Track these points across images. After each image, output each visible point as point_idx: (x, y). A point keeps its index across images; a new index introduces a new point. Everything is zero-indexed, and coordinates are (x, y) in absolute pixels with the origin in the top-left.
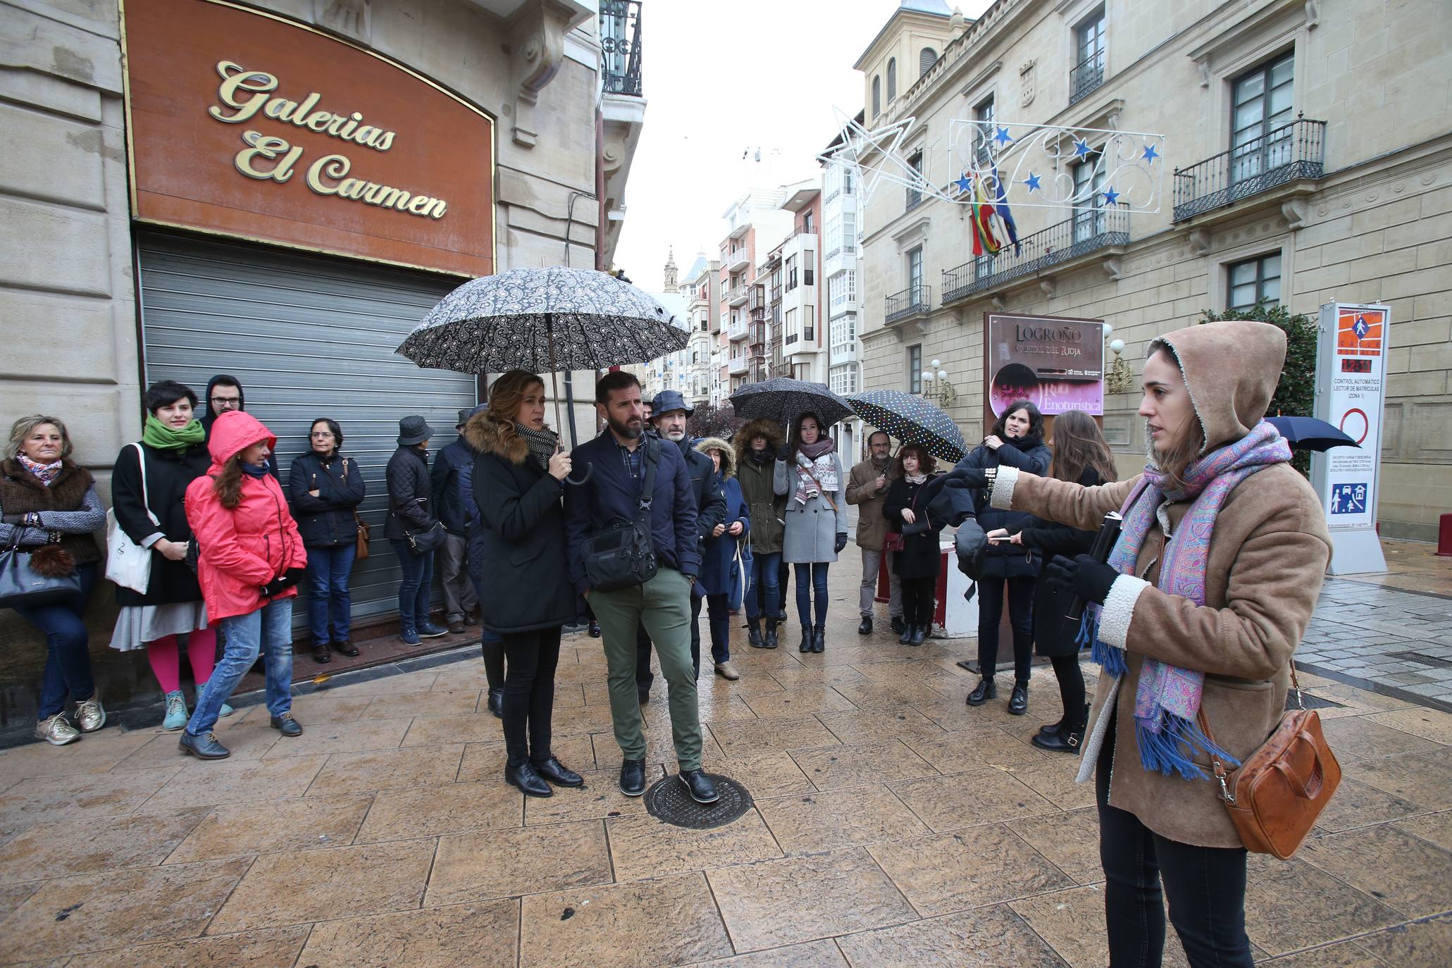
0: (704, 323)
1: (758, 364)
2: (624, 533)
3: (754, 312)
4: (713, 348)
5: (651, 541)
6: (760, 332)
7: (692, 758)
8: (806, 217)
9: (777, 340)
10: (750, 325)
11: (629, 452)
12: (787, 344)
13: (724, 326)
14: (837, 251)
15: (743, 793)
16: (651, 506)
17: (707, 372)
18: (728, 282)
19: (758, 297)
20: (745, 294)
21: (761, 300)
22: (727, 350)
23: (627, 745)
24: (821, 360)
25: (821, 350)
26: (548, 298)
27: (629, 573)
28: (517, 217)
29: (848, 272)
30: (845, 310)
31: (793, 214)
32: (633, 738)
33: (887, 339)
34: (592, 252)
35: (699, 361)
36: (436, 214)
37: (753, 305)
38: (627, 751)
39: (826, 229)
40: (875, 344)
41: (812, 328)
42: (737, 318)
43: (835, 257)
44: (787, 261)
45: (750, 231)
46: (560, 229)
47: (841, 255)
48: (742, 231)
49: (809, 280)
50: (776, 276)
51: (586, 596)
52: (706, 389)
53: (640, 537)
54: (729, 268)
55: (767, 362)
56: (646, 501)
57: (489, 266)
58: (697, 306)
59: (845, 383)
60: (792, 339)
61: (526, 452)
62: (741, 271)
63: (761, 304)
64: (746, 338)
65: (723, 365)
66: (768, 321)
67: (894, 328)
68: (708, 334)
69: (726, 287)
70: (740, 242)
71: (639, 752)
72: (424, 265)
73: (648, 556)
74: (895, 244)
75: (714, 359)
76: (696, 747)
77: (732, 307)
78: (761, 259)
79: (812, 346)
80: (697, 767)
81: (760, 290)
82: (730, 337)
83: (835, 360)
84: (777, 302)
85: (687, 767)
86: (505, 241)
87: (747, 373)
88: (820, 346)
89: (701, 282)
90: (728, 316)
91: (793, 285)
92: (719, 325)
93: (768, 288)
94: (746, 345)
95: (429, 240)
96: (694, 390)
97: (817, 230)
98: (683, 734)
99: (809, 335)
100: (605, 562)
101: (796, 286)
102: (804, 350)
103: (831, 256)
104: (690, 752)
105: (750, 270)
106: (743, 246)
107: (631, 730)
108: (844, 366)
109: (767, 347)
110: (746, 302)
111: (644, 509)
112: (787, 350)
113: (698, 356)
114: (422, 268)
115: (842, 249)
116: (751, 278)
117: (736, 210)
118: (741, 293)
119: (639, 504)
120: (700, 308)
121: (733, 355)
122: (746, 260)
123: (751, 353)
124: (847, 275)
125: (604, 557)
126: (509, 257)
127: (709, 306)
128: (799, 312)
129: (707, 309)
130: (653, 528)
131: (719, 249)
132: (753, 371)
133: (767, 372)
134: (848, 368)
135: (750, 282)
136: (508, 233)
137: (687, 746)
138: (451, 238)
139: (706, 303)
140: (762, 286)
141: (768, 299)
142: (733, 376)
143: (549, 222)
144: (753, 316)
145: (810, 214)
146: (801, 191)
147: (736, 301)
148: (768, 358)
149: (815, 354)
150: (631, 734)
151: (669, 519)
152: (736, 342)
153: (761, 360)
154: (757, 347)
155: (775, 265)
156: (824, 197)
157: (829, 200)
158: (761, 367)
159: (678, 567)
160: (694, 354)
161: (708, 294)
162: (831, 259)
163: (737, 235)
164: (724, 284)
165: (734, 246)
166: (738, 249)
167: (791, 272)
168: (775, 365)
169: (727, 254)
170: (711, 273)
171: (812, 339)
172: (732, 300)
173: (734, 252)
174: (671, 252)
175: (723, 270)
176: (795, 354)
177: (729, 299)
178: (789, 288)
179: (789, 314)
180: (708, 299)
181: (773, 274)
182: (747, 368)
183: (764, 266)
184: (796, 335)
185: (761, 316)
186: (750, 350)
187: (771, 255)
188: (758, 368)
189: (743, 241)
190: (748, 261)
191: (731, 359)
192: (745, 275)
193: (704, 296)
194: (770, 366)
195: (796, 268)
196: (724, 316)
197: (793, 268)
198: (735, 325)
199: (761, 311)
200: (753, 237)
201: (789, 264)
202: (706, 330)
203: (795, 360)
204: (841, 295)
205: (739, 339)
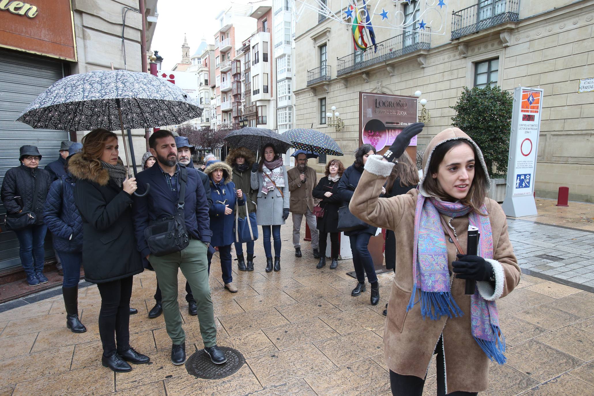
0: (206, 81)
1: (238, 105)
2: (170, 223)
3: (235, 75)
4: (212, 96)
5: (185, 226)
6: (239, 87)
7: (211, 340)
8: (264, 22)
9: (248, 93)
10: (233, 83)
11: (170, 176)
12: (254, 94)
13: (218, 83)
14: (281, 43)
15: (240, 356)
16: (184, 207)
17: (209, 109)
18: (219, 58)
19: (237, 67)
20: (229, 65)
21: (239, 69)
22: (220, 97)
23: (175, 336)
24: (272, 104)
25: (272, 98)
26: (117, 89)
27: (173, 246)
28: (88, 21)
30: (285, 76)
31: (256, 20)
32: (178, 332)
33: (308, 94)
34: (139, 46)
35: (204, 103)
36: (31, 14)
37: (234, 72)
38: (174, 339)
39: (274, 30)
40: (302, 96)
41: (267, 86)
42: (225, 79)
43: (279, 47)
44: (253, 47)
45: (232, 28)
46: (118, 30)
47: (283, 45)
48: (227, 28)
49: (265, 59)
50: (247, 55)
51: (148, 258)
52: (208, 119)
53: (179, 225)
54: (220, 49)
55: (242, 104)
56: (181, 204)
57: (72, 52)
58: (202, 71)
59: (286, 117)
60: (256, 92)
61: (108, 178)
62: (227, 51)
63: (239, 71)
64: (231, 90)
65: (218, 105)
66: (243, 81)
67: (312, 88)
68: (207, 87)
69: (219, 60)
70: (226, 34)
71: (182, 340)
72: (24, 48)
73: (184, 236)
74: (312, 41)
75: (213, 102)
76: (213, 334)
77: (222, 72)
78: (238, 45)
79: (267, 96)
80: (214, 345)
81: (238, 63)
82: (221, 89)
83: (280, 105)
84: (248, 70)
85: (209, 346)
86: (81, 36)
87: (231, 110)
88: (272, 96)
89: (204, 56)
90: (220, 77)
91: (256, 61)
92: (215, 82)
93: (242, 62)
94: (230, 94)
95: (26, 32)
96: (202, 119)
97: (270, 31)
98: (206, 328)
99: (266, 90)
100: (160, 240)
101: (258, 62)
102: (263, 98)
103: (278, 46)
104: (210, 337)
105: (232, 51)
106: (228, 37)
107: (176, 328)
108: (285, 108)
109: (242, 96)
110: (230, 70)
111: (180, 208)
112: (254, 98)
113: (203, 100)
114: (24, 50)
115: (283, 42)
116: (233, 56)
117: (224, 15)
118: (227, 64)
119: (177, 206)
120: (203, 72)
121: (223, 100)
123: (233, 99)
124: (286, 57)
125: (158, 237)
126: (85, 47)
127: (209, 71)
128: (260, 77)
129: (208, 73)
130: (186, 218)
132: (235, 109)
133: (243, 110)
134: (287, 109)
135: (232, 59)
136: (83, 31)
137: (208, 334)
138: (43, 31)
139: (207, 69)
140: (239, 61)
141: (243, 69)
142: (224, 112)
143: (110, 25)
144: (234, 78)
145: (266, 20)
146: (261, 7)
147: (224, 69)
148: (243, 102)
149: (269, 100)
150: (176, 330)
151: (193, 213)
152: (225, 93)
153: (239, 103)
154: (237, 96)
155: (246, 49)
156: (273, 11)
157: (276, 14)
158: (239, 107)
159: (200, 238)
160: (201, 99)
161: (208, 64)
162: (278, 48)
163: (225, 30)
164: (217, 58)
165: (223, 37)
166: (225, 38)
167: (255, 54)
168: (247, 106)
169: (219, 41)
170: (209, 52)
171: (267, 92)
172: (222, 68)
173: (223, 40)
174: (185, 37)
175: (217, 50)
176: (258, 101)
177: (220, 68)
178: (254, 63)
179: (254, 78)
180: (208, 67)
181: (245, 55)
182: (231, 108)
183: (240, 49)
184: (259, 90)
185: (239, 78)
186: (233, 97)
187: (244, 43)
188: (238, 107)
189: (228, 34)
190: (231, 46)
191: (222, 102)
192: (229, 54)
193: (206, 65)
194: (244, 107)
195: (258, 52)
196: (217, 77)
197: (256, 52)
198: (224, 83)
199: (239, 75)
200: (234, 32)
201: (254, 49)
202: (207, 85)
203: (258, 104)
204: (283, 68)
205: (226, 91)
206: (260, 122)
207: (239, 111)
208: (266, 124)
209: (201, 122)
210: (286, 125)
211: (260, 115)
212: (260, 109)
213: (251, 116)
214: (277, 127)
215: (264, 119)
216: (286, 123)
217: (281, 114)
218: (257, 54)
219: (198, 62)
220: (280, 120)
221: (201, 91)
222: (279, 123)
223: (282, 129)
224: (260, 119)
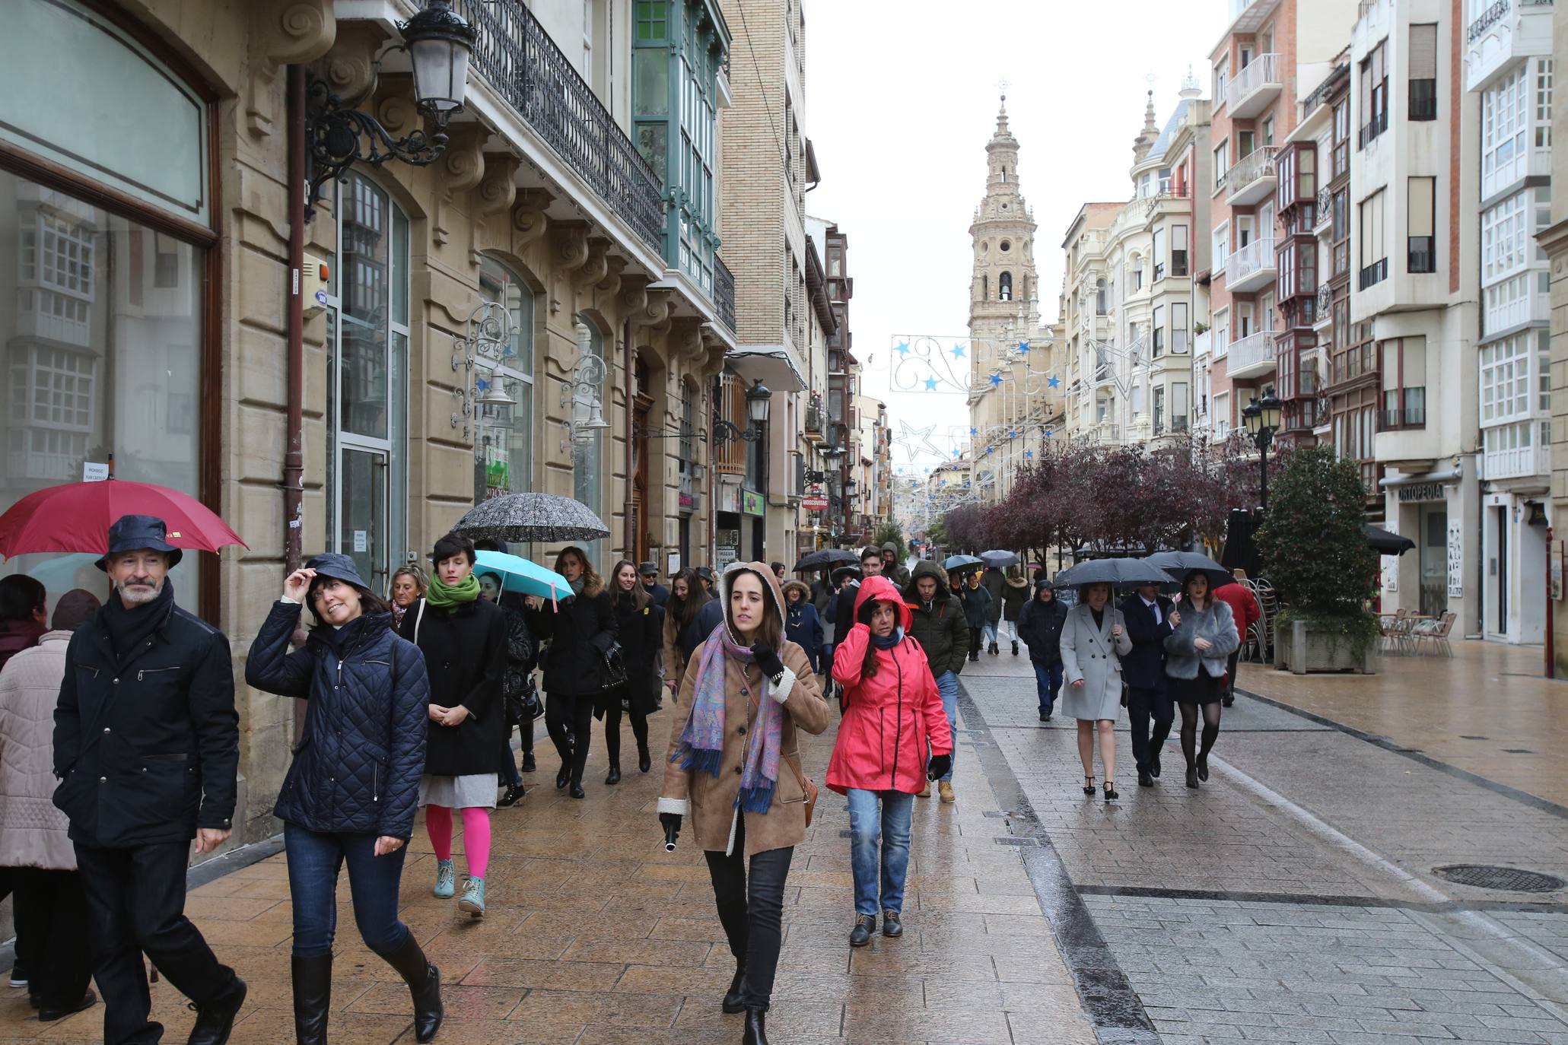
0: (1179, 260)
1: (1299, 348)
3: (1290, 214)
4: (1201, 318)
6: (1306, 264)
9: (1340, 281)
10: (1279, 249)
12: (1363, 286)
13: (1220, 258)
14: (1501, 7)
17: (1185, 377)
18: (1228, 147)
19: (1298, 175)
20: (1268, 171)
21: (1308, 182)
22: (1227, 319)
24: (1458, 324)
25: (1458, 296)
29: (1532, 66)
30: (1523, 172)
35: (1166, 351)
37: (1286, 198)
41: (1431, 240)
42: (1251, 236)
43: (1493, 29)
44: (1365, 64)
45: (1284, 8)
48: (1264, 11)
49: (1422, 106)
50: (1341, 115)
52: (1184, 418)
54: (1230, 111)
55: (1321, 341)
58: (1161, 216)
59: (1522, 384)
60: (1368, 277)
62: (1262, 114)
63: (1307, 193)
64: (1270, 284)
65: (1217, 355)
66: (1325, 234)
68: (1187, 283)
69: (1224, 161)
70: (1260, 40)
75: (1202, 344)
77: (1239, 209)
78: (1311, 76)
79: (1431, 289)
81: (1306, 157)
82: (1231, 284)
83: (1498, 321)
84: (1341, 181)
87: (1272, 375)
88: (1454, 286)
89: (1176, 156)
90: (1227, 235)
91: (1377, 126)
92: (1209, 260)
93: (1325, 150)
94: (1270, 305)
96: (1156, 421)
99: (1421, 259)
101: (1384, 128)
102: (1405, 301)
103: (1483, 25)
105: (1283, 108)
106: (1268, 50)
108: (1522, 332)
109: (1322, 301)
110: (1272, 194)
112: (1363, 303)
113: (1165, 338)
116: (1282, 134)
118: (1260, 167)
120: (1167, 223)
121: (1240, 329)
122: (1273, 85)
123: (1282, 322)
124: (1529, 79)
127: (1191, 214)
128: (1393, 200)
129: (1187, 221)
131: (1209, 66)
132: (1286, 370)
133: (1322, 369)
134: (1531, 341)
135: (1282, 140)
139: (1184, 207)
140: (1313, 146)
141: (1325, 178)
142: (1240, 383)
144: (1288, 226)
147: (1244, 192)
148: (1325, 331)
149: (1441, 309)
152: (1247, 297)
153: (1305, 338)
154: (1299, 305)
155: (1337, 88)
158: (1306, 356)
160: (1156, 332)
161: (1189, 185)
162: (1484, 35)
163: (1253, 26)
164: (1221, 153)
165: (1245, 54)
166: (1255, 56)
167: (1374, 92)
168: (1339, 349)
169: (1227, 78)
170: (1195, 131)
171: (1432, 268)
172: (1236, 190)
173: (1245, 64)
174: (1150, 106)
175: (1218, 118)
176: (1382, 314)
177: (1230, 190)
178: (1367, 134)
179: (1367, 207)
180: (1189, 196)
181: (1335, 110)
182: (1273, 362)
183: (1316, 93)
184: (1384, 261)
185: (1308, 223)
186: (1279, 314)
187: (1338, 64)
188: (1297, 358)
189: (1268, 37)
190: (1279, 85)
191: (1235, 339)
192: (1271, 125)
193: (1183, 192)
194: (1329, 353)
195: (1385, 79)
196: (1220, 232)
197: (1378, 81)
198: (1245, 253)
199: (1308, 210)
200: (1293, 22)
201: (1368, 73)
202: (1184, 272)
203: (1381, 330)
204: (1513, 135)
205: (1254, 287)
206: (1393, 420)
207: (1303, 372)
208: (1421, 426)
209: (1156, 432)
210: (1525, 424)
211: (1390, 382)
212: (1390, 354)
213: (1355, 392)
214: (1481, 441)
215: (1412, 402)
216: (1525, 415)
217: (1500, 369)
218: (1380, 91)
219: (1162, 184)
220: (1494, 402)
221: (1156, 303)
222: (1488, 416)
223: (1503, 447)
224: (1393, 404)
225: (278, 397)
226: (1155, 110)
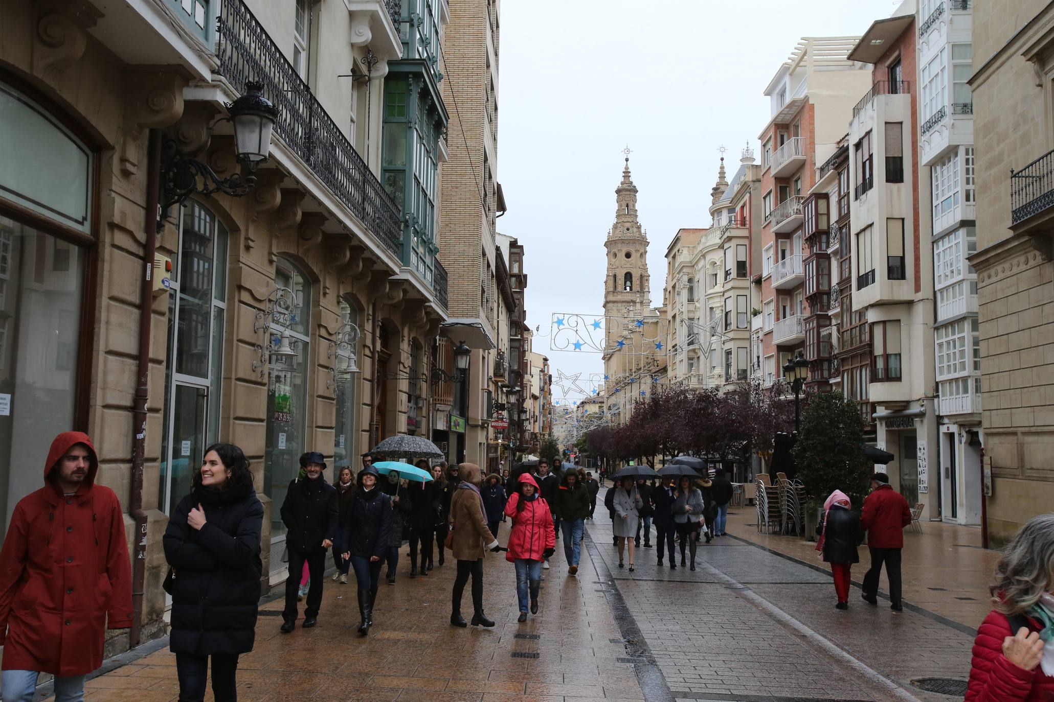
0: (741, 266)
1: (819, 326)
3: (813, 240)
4: (756, 305)
6: (823, 272)
8: (892, 69)
9: (845, 282)
10: (806, 262)
12: (859, 287)
13: (768, 268)
14: (941, 114)
17: (746, 344)
18: (772, 195)
19: (817, 214)
20: (798, 212)
21: (823, 218)
22: (772, 306)
24: (921, 313)
25: (920, 296)
29: (962, 152)
30: (959, 218)
31: (871, 67)
35: (733, 326)
37: (810, 229)
39: (923, 79)
40: (999, 271)
41: (902, 259)
42: (787, 253)
43: (937, 127)
44: (858, 146)
45: (807, 109)
47: (947, 121)
48: (794, 110)
49: (894, 173)
50: (844, 177)
52: (745, 371)
54: (773, 172)
55: (834, 322)
58: (730, 239)
59: (962, 353)
60: (865, 280)
62: (794, 175)
63: (823, 226)
64: (800, 285)
65: (767, 330)
66: (835, 253)
67: (1030, 233)
68: (745, 283)
69: (770, 204)
70: (792, 129)
75: (757, 322)
77: (779, 235)
78: (824, 152)
79: (903, 290)
81: (822, 204)
82: (775, 284)
83: (946, 312)
84: (844, 219)
87: (802, 343)
88: (917, 289)
89: (739, 200)
90: (772, 252)
91: (866, 185)
92: (761, 270)
93: (834, 199)
94: (800, 297)
96: (727, 373)
97: (910, 87)
99: (896, 270)
101: (871, 186)
102: (886, 297)
103: (930, 125)
105: (807, 172)
106: (797, 135)
108: (961, 320)
109: (833, 297)
110: (801, 226)
112: (860, 298)
113: (733, 318)
115: (948, 110)
116: (807, 186)
117: (787, 79)
118: (793, 209)
120: (733, 243)
121: (781, 314)
122: (800, 157)
123: (808, 309)
124: (960, 159)
127: (749, 238)
128: (878, 233)
129: (746, 242)
131: (759, 144)
132: (811, 340)
133: (834, 341)
134: (967, 325)
135: (807, 192)
139: (744, 232)
140: (826, 196)
141: (834, 217)
142: (781, 348)
144: (811, 247)
145: (898, 62)
146: (877, 23)
147: (784, 224)
148: (836, 315)
149: (910, 303)
152: (786, 293)
153: (823, 320)
154: (818, 299)
155: (840, 160)
156: (920, 23)
157: (928, 25)
158: (824, 332)
160: (727, 314)
161: (748, 219)
162: (932, 131)
163: (788, 118)
164: (768, 199)
165: (782, 137)
166: (789, 138)
167: (864, 164)
168: (845, 328)
169: (771, 152)
170: (751, 185)
171: (903, 277)
172: (778, 223)
173: (782, 143)
175: (766, 177)
176: (872, 306)
177: (773, 223)
178: (860, 191)
179: (861, 237)
180: (748, 226)
181: (839, 174)
182: (802, 335)
183: (828, 163)
184: (873, 271)
185: (824, 246)
186: (806, 304)
187: (841, 145)
188: (819, 333)
189: (797, 127)
190: (804, 157)
191: (778, 319)
192: (799, 182)
193: (743, 223)
194: (838, 330)
195: (871, 156)
196: (767, 250)
197: (866, 157)
198: (784, 264)
199: (824, 238)
200: (812, 117)
201: (860, 151)
202: (744, 275)
203: (872, 316)
204: (951, 193)
205: (790, 287)
206: (881, 375)
207: (823, 342)
208: (899, 379)
209: (727, 380)
210: (965, 379)
211: (878, 350)
212: (878, 332)
213: (856, 356)
214: (937, 390)
215: (893, 363)
216: (964, 373)
217: (948, 343)
218: (867, 163)
219: (730, 218)
220: (945, 364)
221: (727, 295)
222: (941, 374)
223: (951, 394)
224: (880, 364)
225: (132, 348)
226: (726, 170)
